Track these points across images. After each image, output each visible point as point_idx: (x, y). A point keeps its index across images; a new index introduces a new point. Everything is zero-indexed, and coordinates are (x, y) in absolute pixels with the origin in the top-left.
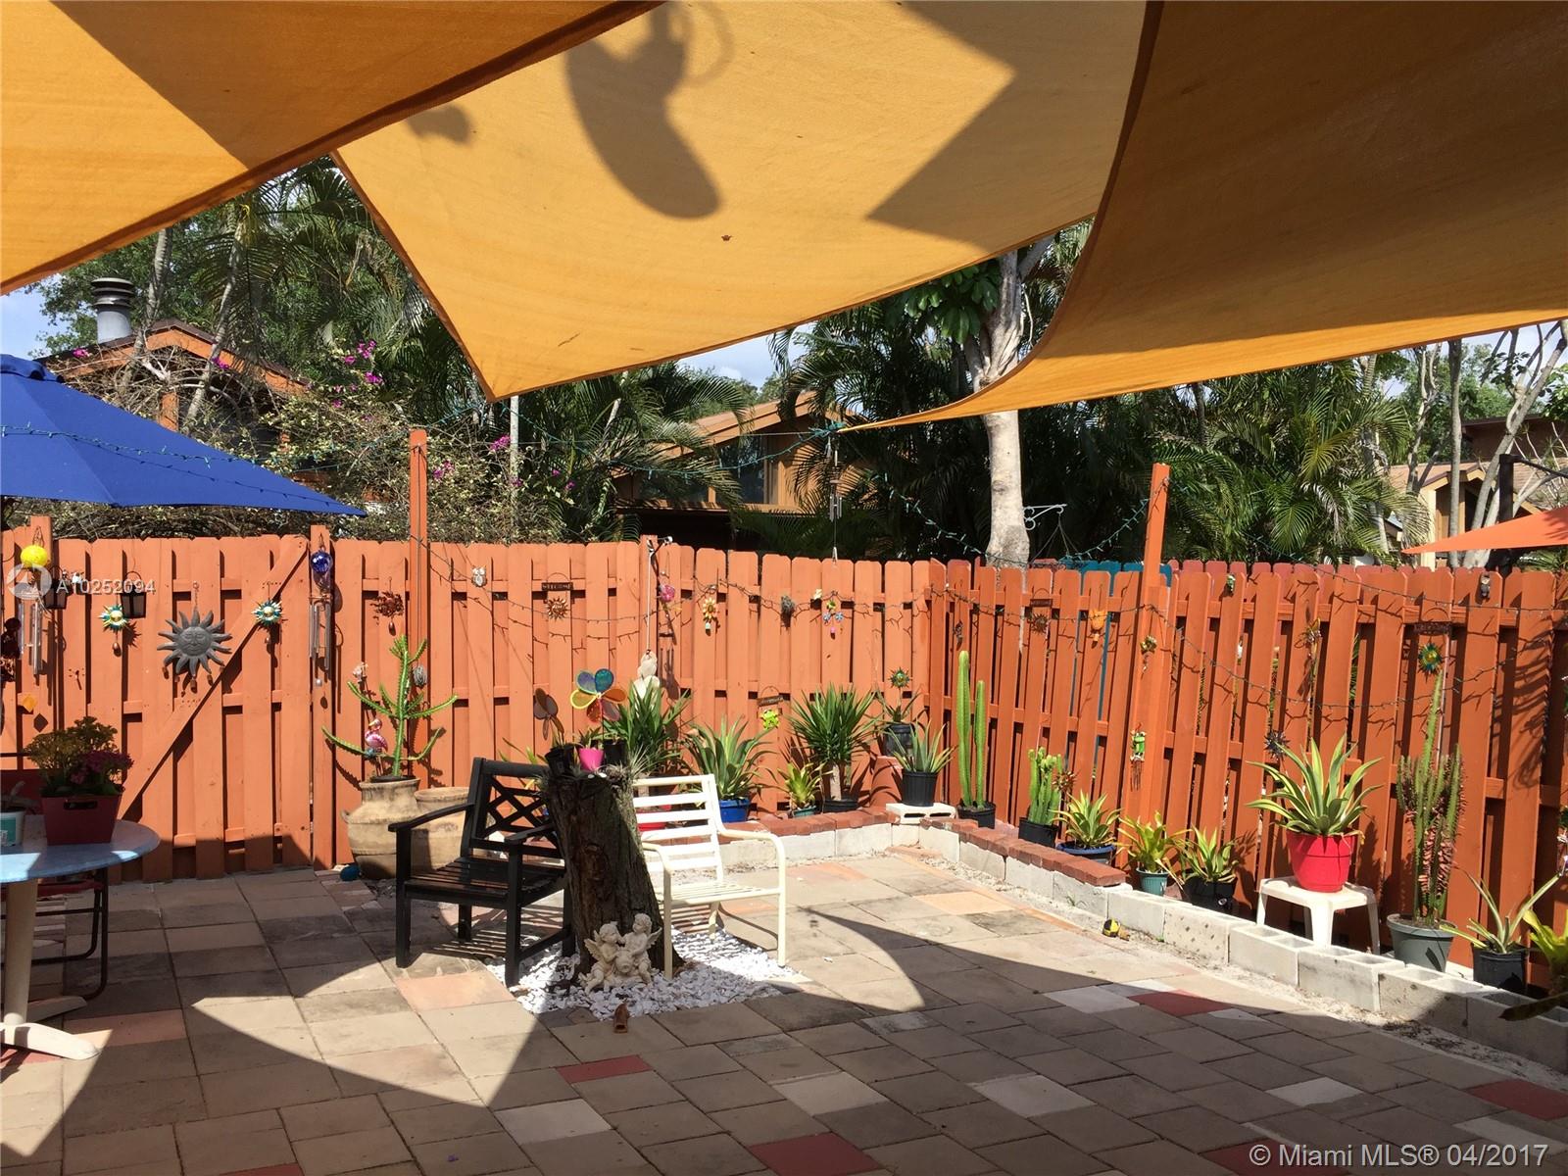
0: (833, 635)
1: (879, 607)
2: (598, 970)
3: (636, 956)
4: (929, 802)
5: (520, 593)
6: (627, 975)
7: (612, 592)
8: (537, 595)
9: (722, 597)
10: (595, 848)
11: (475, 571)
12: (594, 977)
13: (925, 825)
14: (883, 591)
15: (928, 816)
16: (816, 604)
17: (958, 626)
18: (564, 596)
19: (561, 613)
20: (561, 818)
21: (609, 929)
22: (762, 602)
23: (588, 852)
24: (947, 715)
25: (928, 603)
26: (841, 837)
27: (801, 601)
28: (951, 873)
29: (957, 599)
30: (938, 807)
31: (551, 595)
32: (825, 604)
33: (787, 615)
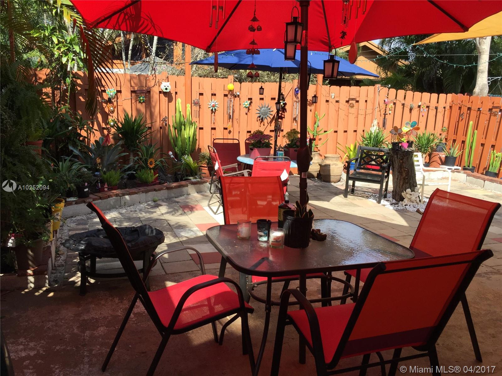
0: (423, 116)
3: (416, 198)
4: (453, 165)
5: (343, 101)
7: (366, 101)
8: (347, 102)
9: (395, 104)
10: (407, 169)
11: (332, 94)
12: (405, 202)
13: (453, 172)
14: (438, 103)
15: (453, 169)
16: (419, 106)
17: (462, 114)
18: (354, 102)
19: (353, 107)
20: (396, 161)
22: (405, 105)
23: (404, 170)
24: (463, 142)
25: (451, 107)
27: (415, 106)
28: (464, 185)
29: (463, 106)
31: (350, 102)
32: (421, 107)
33: (411, 110)
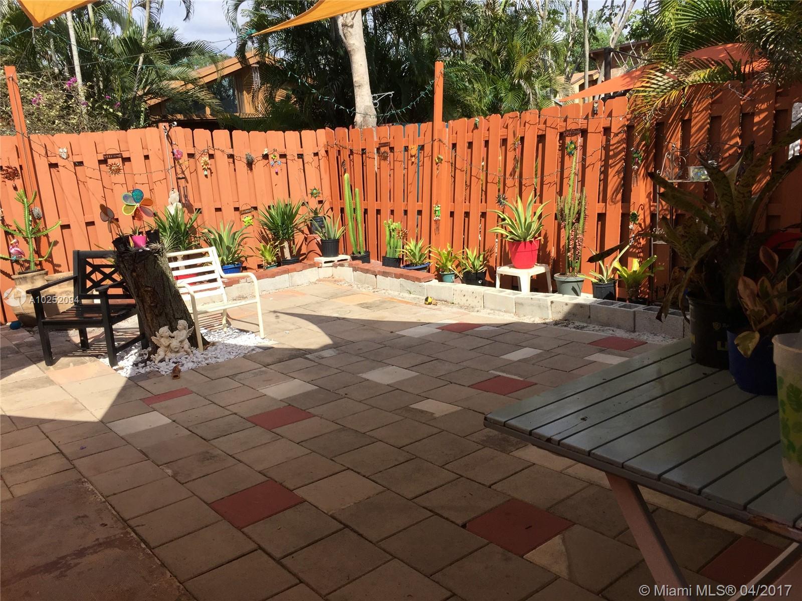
0: (277, 173)
1: (300, 156)
2: (161, 352)
3: (181, 342)
4: (336, 254)
5: (91, 161)
6: (177, 352)
7: (147, 157)
8: (103, 162)
9: (211, 156)
10: (149, 289)
11: (61, 150)
12: (159, 355)
13: (335, 266)
14: (302, 147)
15: (336, 261)
16: (266, 157)
17: (343, 162)
18: (118, 161)
19: (118, 171)
20: (127, 275)
21: (164, 330)
22: (235, 157)
23: (146, 291)
24: (342, 210)
25: (327, 152)
26: (292, 277)
27: (257, 156)
28: (350, 287)
29: (341, 148)
30: (341, 257)
31: (110, 161)
32: (271, 156)
33: (250, 164)
